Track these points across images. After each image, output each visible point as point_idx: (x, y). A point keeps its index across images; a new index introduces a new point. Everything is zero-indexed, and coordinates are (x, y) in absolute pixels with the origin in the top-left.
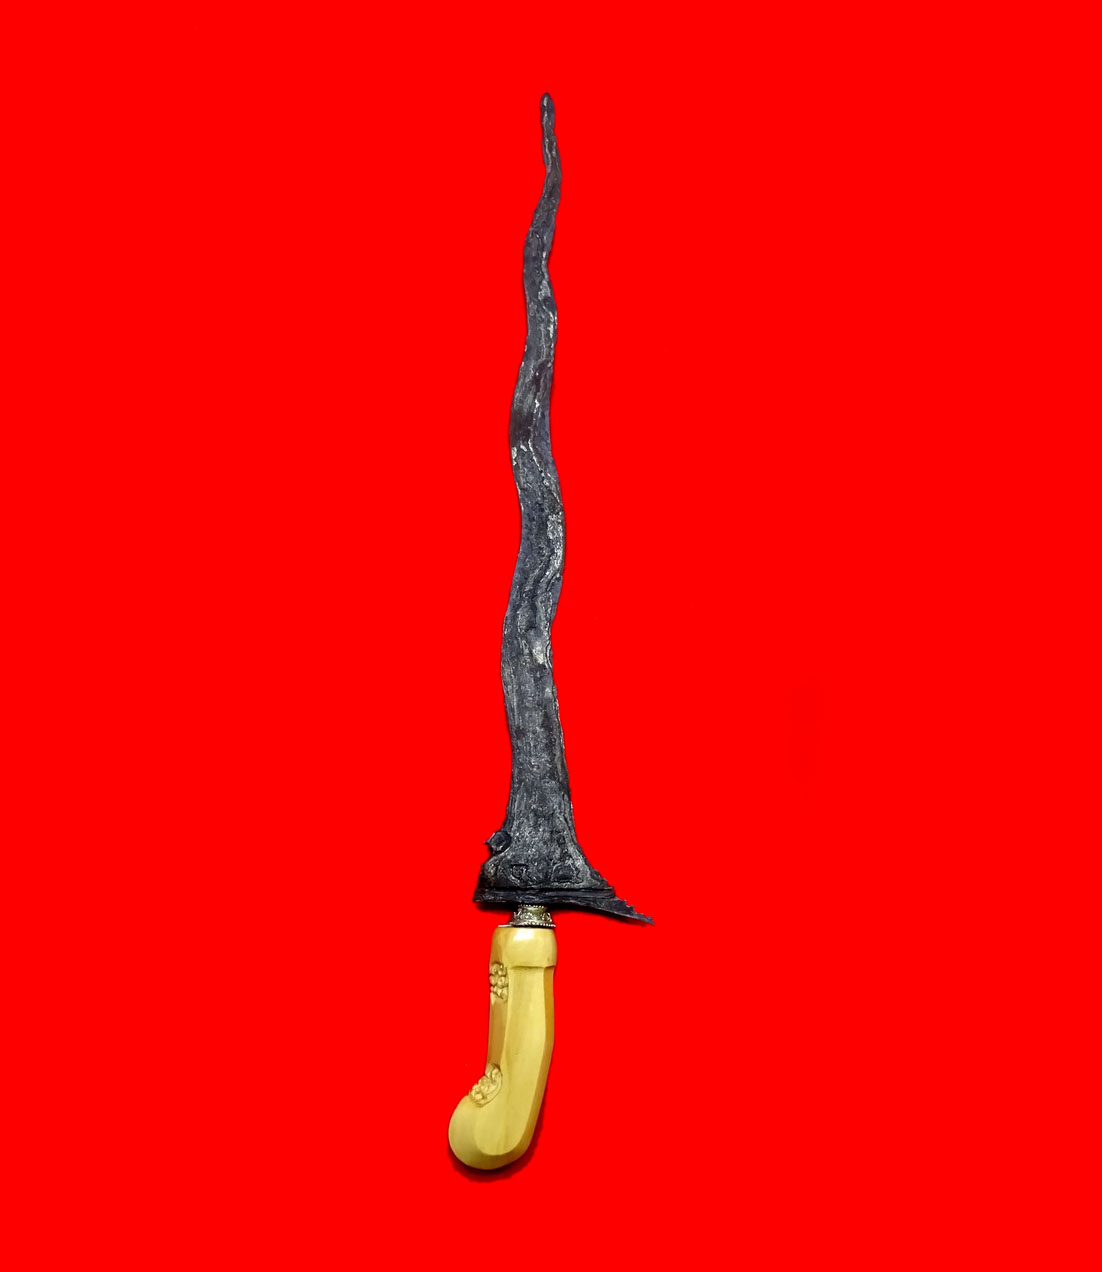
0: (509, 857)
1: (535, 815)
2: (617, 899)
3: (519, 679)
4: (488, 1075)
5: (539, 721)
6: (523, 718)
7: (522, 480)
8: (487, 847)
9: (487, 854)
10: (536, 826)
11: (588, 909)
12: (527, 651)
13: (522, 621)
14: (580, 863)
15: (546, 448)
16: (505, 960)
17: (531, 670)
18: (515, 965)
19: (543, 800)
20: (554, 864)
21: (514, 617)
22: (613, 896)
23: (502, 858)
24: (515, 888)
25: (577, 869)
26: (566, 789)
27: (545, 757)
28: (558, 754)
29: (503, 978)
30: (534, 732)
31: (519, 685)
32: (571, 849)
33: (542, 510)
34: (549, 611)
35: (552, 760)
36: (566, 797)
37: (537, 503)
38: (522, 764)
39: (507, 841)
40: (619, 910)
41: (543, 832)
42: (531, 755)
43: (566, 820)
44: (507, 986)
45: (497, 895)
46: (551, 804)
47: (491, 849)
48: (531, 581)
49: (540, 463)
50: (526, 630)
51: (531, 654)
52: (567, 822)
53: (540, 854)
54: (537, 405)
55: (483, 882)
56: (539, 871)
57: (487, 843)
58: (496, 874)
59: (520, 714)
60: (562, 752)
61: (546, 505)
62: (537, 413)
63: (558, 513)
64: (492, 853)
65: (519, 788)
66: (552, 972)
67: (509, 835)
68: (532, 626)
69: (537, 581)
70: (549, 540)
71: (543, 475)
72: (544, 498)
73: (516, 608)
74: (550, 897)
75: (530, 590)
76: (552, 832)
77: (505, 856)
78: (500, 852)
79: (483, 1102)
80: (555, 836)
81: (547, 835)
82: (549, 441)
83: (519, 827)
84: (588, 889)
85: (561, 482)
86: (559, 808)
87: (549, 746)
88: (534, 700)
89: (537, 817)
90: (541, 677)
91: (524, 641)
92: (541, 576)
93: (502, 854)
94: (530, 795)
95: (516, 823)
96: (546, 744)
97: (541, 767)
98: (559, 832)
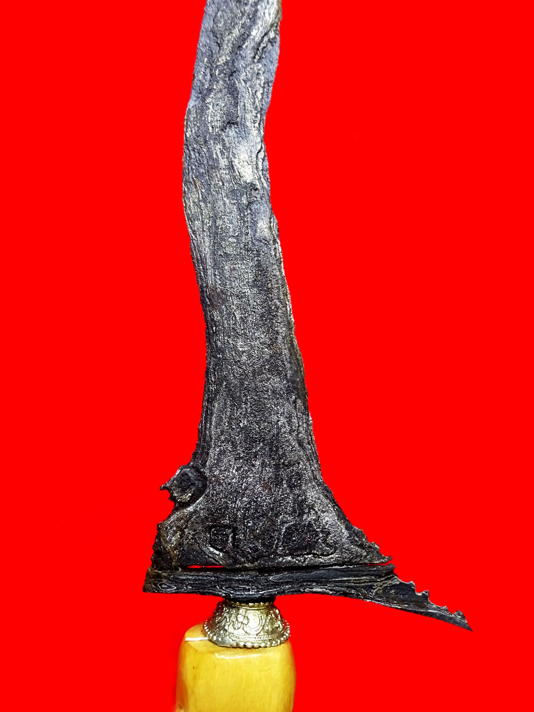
0: (201, 514)
1: (247, 436)
2: (397, 581)
3: (213, 208)
5: (249, 277)
6: (222, 274)
12: (223, 162)
13: (214, 115)
14: (329, 518)
19: (260, 409)
20: (283, 523)
21: (202, 110)
23: (191, 514)
24: (216, 568)
28: (282, 330)
30: (240, 296)
31: (214, 218)
32: (313, 494)
34: (259, 94)
35: (274, 341)
36: (299, 401)
38: (220, 350)
39: (199, 484)
40: (402, 602)
42: (238, 334)
43: (301, 444)
46: (275, 418)
47: (173, 499)
48: (227, 48)
50: (223, 129)
51: (231, 167)
52: (304, 449)
53: (259, 506)
56: (256, 538)
58: (180, 544)
59: (216, 265)
60: (289, 328)
64: (176, 506)
65: (217, 392)
67: (202, 474)
68: (231, 122)
73: (203, 96)
75: (226, 63)
76: (277, 467)
77: (195, 511)
78: (187, 504)
80: (283, 473)
81: (269, 472)
83: (219, 460)
84: (348, 566)
86: (290, 422)
87: (268, 316)
88: (238, 243)
89: (251, 440)
90: (250, 203)
91: (219, 146)
92: (244, 37)
93: (191, 509)
94: (236, 402)
95: (213, 453)
96: (262, 316)
97: (255, 353)
98: (290, 465)
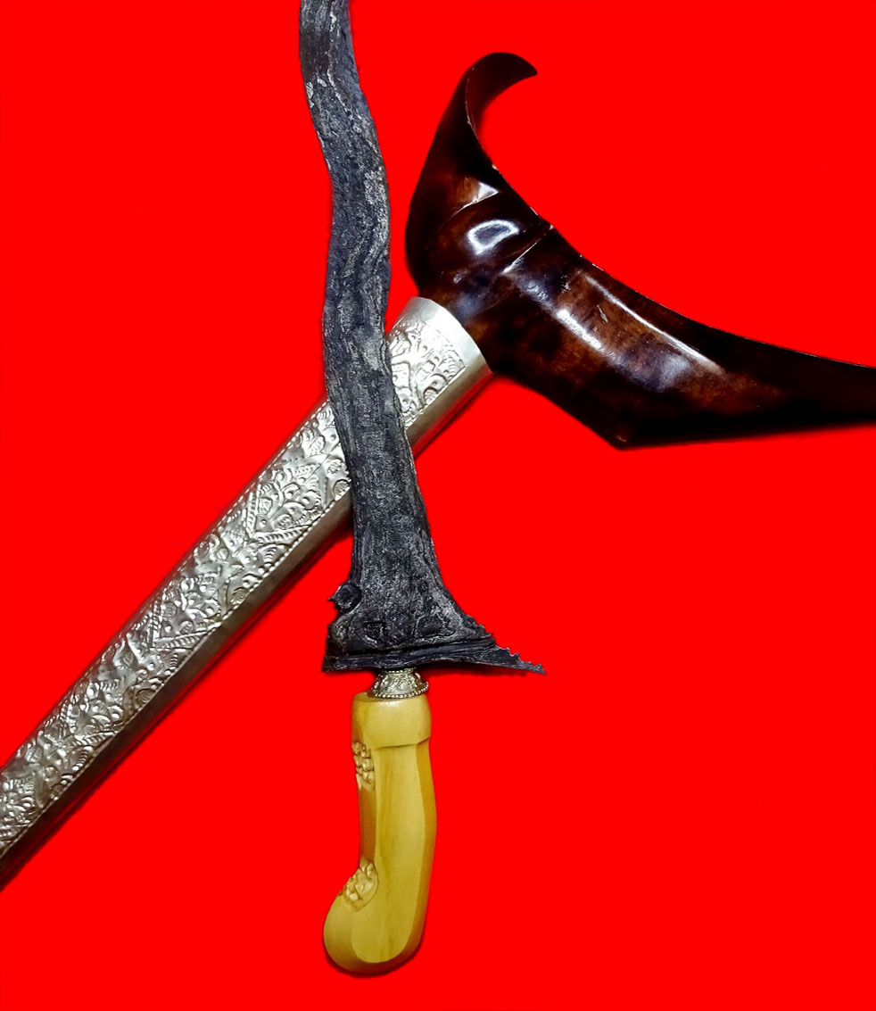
0: (360, 615)
1: (388, 559)
2: (498, 648)
3: (350, 392)
4: (363, 869)
5: (381, 443)
6: (361, 442)
7: (325, 128)
8: (331, 604)
9: (334, 613)
10: (391, 574)
11: (465, 666)
12: (355, 356)
13: (345, 317)
14: (449, 610)
15: (351, 79)
16: (366, 741)
17: (364, 379)
18: (380, 745)
19: (396, 540)
20: (417, 617)
21: (335, 313)
22: (493, 645)
23: (353, 616)
24: (371, 651)
25: (445, 619)
26: (422, 523)
27: (393, 486)
28: (408, 481)
29: (367, 760)
30: (376, 458)
32: (437, 595)
33: (356, 166)
34: (379, 300)
35: (402, 490)
36: (424, 533)
37: (348, 157)
38: (364, 499)
39: (356, 595)
40: (501, 661)
41: (400, 581)
42: (375, 488)
43: (426, 560)
44: (373, 770)
45: (351, 662)
46: (406, 545)
47: (338, 607)
48: (351, 263)
49: (345, 101)
50: (353, 329)
51: (361, 359)
52: (429, 565)
53: (399, 607)
54: (333, 21)
55: (332, 647)
56: (400, 628)
57: (331, 600)
58: (346, 637)
59: (356, 436)
60: (413, 479)
61: (359, 159)
62: (335, 31)
63: (377, 169)
64: (341, 612)
65: (364, 530)
66: (426, 748)
67: (358, 589)
68: (359, 322)
69: (360, 261)
70: (368, 207)
71: (351, 117)
72: (355, 149)
73: (336, 301)
74: (415, 657)
75: (351, 276)
76: (411, 579)
77: (355, 614)
78: (349, 610)
79: (359, 904)
80: (415, 583)
81: (405, 583)
82: (355, 70)
83: (369, 578)
84: (464, 641)
85: (376, 125)
86: (418, 547)
87: (397, 473)
88: (371, 418)
89: (390, 562)
90: (378, 387)
91: (351, 343)
92: (362, 256)
93: (352, 612)
94: (378, 536)
95: (365, 573)
96: (393, 472)
97: (389, 500)
98: (419, 577)
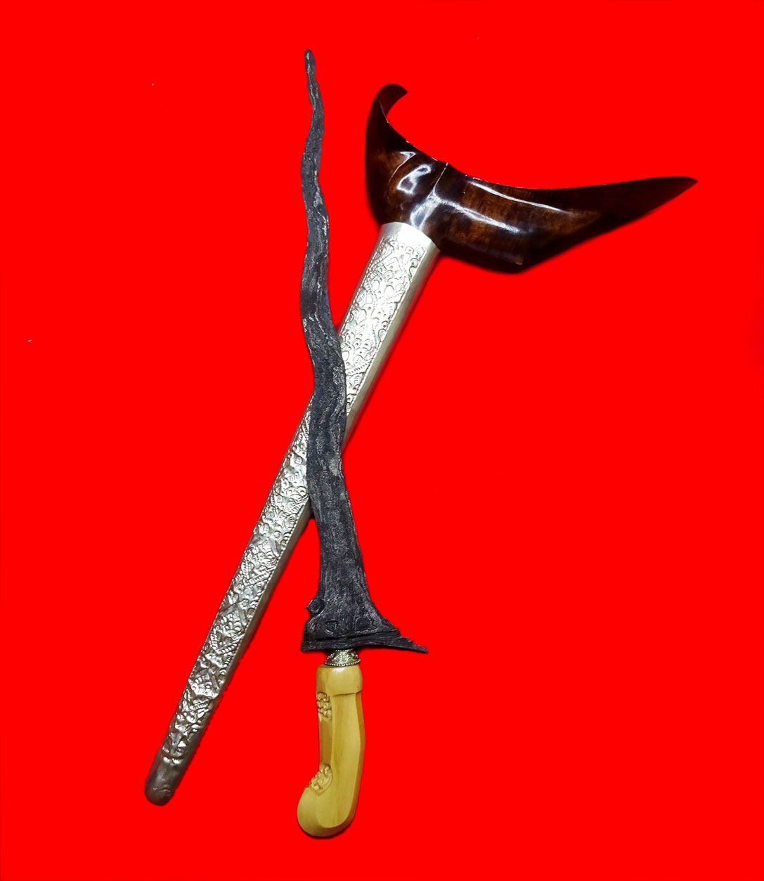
0: (324, 617)
1: (340, 584)
2: (401, 637)
3: (321, 488)
4: (322, 771)
5: (338, 517)
6: (326, 517)
7: (312, 343)
8: (307, 611)
9: (308, 615)
10: (341, 593)
11: (382, 647)
12: (325, 468)
13: (319, 446)
14: (374, 615)
15: (327, 318)
16: (328, 692)
17: (329, 481)
18: (335, 694)
19: (344, 573)
20: (356, 618)
21: (314, 444)
22: (399, 634)
23: (319, 618)
24: (330, 638)
25: (372, 620)
26: (360, 563)
27: (344, 542)
28: (352, 539)
29: (327, 704)
30: (335, 526)
31: (322, 492)
32: (367, 606)
33: (329, 364)
34: (338, 437)
35: (349, 544)
36: (360, 569)
37: (324, 359)
38: (328, 549)
39: (321, 605)
40: (404, 644)
41: (346, 597)
42: (334, 543)
43: (361, 585)
44: (331, 709)
45: (318, 645)
46: (350, 576)
47: (311, 613)
48: (324, 416)
49: (324, 329)
50: (323, 453)
51: (328, 469)
52: (363, 588)
53: (346, 612)
54: (319, 287)
55: (307, 636)
56: (346, 625)
57: (307, 608)
58: (315, 630)
59: (324, 513)
60: (355, 538)
61: (331, 360)
62: (319, 292)
63: (340, 366)
64: (312, 615)
65: (327, 567)
66: (360, 696)
67: (323, 601)
68: (327, 449)
69: (329, 415)
70: (335, 385)
71: (327, 338)
72: (329, 355)
73: (315, 437)
74: (354, 642)
75: (324, 423)
76: (353, 596)
77: (321, 616)
78: (318, 614)
79: (320, 791)
80: (355, 598)
81: (349, 598)
82: (329, 313)
83: (329, 595)
84: (382, 633)
86: (357, 577)
87: (346, 534)
88: (333, 502)
89: (342, 586)
90: (337, 485)
91: (322, 461)
92: (330, 413)
93: (319, 615)
94: (335, 571)
95: (327, 592)
96: (344, 533)
97: (342, 550)
98: (358, 595)
